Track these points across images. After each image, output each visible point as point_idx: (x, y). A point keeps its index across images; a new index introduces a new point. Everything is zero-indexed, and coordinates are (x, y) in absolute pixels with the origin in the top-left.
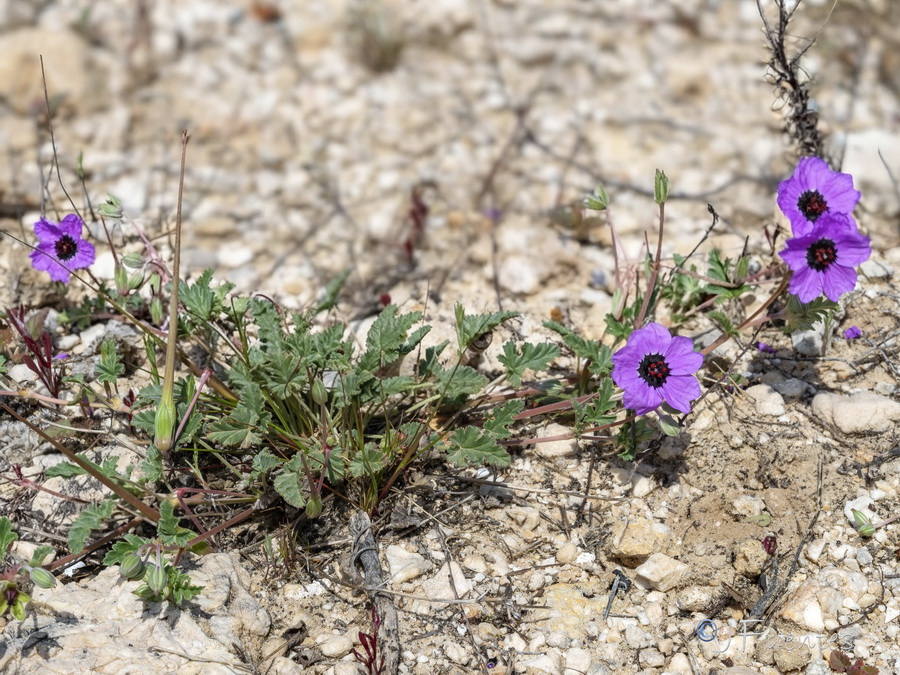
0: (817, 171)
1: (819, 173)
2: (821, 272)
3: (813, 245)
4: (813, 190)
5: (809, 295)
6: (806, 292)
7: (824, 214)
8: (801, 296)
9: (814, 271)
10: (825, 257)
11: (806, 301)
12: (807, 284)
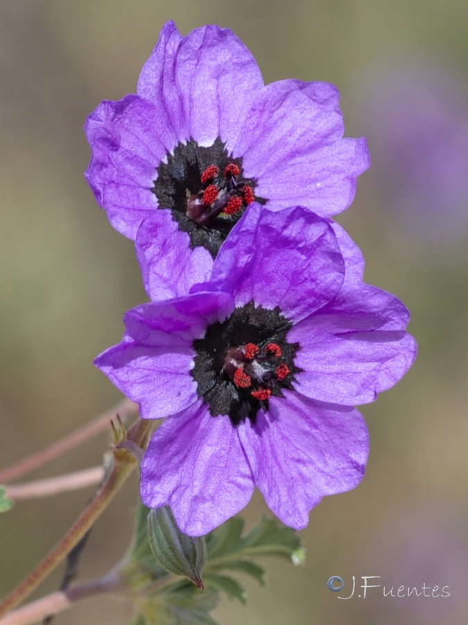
0: (218, 74)
1: (227, 80)
2: (245, 428)
3: (214, 330)
4: (207, 143)
5: (205, 507)
6: (198, 499)
7: (252, 218)
8: (182, 509)
9: (223, 421)
10: (259, 370)
11: (197, 530)
12: (201, 468)
